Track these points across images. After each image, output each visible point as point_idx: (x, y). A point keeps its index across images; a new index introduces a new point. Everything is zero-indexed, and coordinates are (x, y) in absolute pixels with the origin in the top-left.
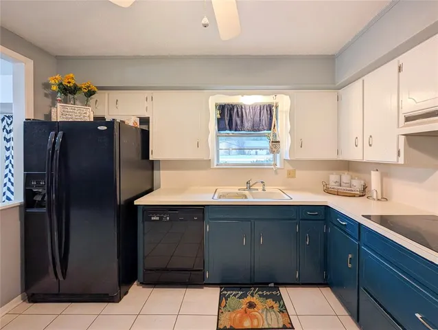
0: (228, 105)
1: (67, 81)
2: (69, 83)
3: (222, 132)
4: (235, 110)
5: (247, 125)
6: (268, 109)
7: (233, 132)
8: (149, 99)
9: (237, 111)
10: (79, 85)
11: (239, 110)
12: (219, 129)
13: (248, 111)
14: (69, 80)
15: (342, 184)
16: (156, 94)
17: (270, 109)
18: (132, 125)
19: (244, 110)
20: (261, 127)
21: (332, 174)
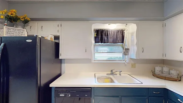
0: (100, 30)
1: (11, 13)
2: (12, 14)
3: (97, 44)
4: (104, 32)
5: (110, 40)
6: (121, 32)
7: (103, 44)
8: (60, 25)
9: (105, 33)
10: (19, 17)
11: (106, 32)
12: (96, 42)
13: (110, 33)
14: (12, 13)
15: (163, 72)
16: (63, 23)
17: (122, 32)
18: (49, 39)
19: (108, 33)
20: (117, 41)
21: (157, 66)
